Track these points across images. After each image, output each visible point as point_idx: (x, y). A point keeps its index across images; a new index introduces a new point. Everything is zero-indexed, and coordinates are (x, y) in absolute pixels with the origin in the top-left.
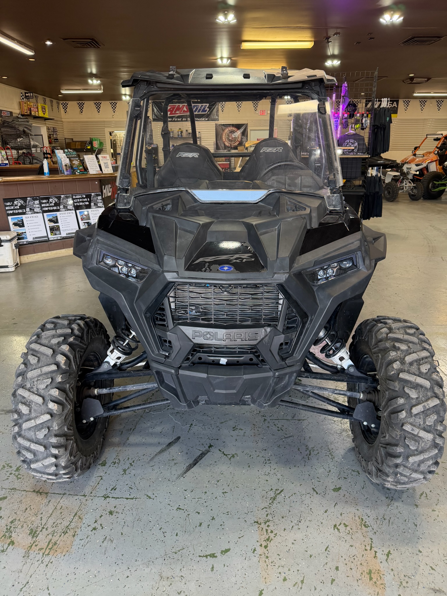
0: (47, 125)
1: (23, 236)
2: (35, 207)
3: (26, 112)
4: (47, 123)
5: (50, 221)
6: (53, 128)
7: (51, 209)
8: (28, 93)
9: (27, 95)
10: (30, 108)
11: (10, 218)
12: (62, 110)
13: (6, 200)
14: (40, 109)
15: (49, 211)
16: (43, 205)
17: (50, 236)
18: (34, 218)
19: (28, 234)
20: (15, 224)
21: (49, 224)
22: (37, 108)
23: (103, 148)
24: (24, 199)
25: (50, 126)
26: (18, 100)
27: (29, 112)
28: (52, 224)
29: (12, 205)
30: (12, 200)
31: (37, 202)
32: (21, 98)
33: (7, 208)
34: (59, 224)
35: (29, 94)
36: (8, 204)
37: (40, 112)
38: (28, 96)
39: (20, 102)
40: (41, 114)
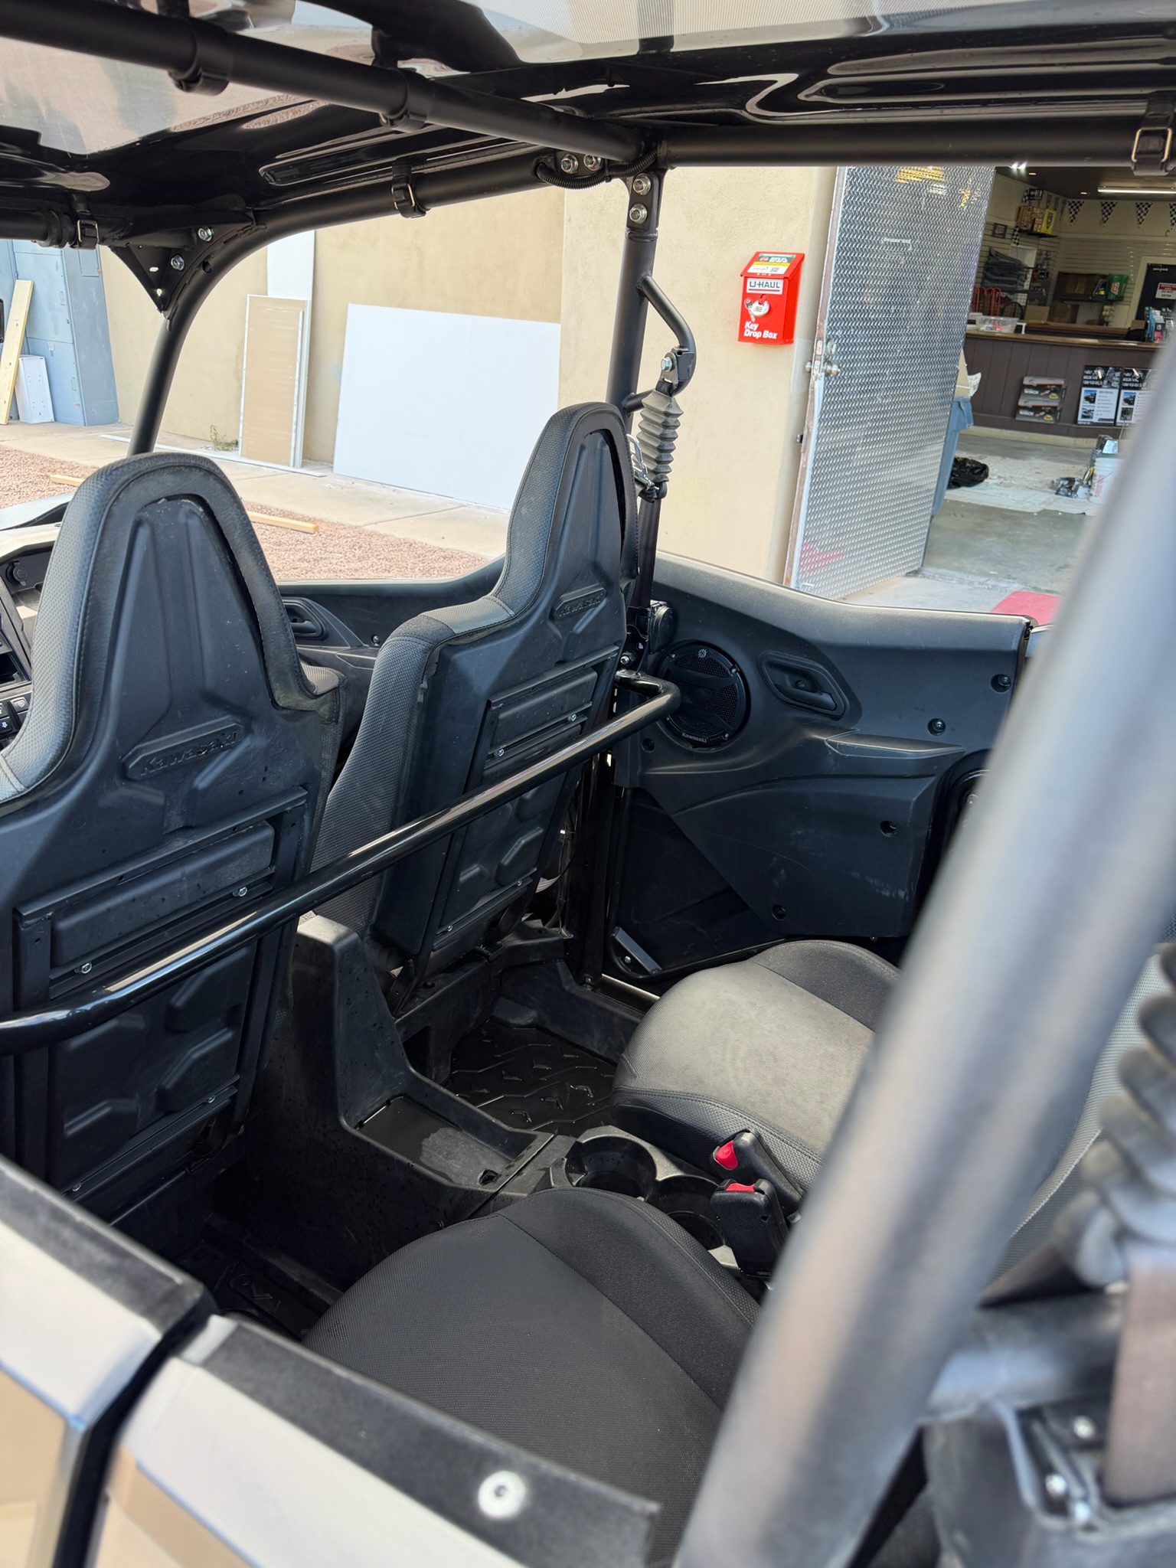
0: (1040, 247)
1: (1090, 414)
2: (1114, 381)
3: (1025, 226)
4: (1041, 242)
5: (1126, 401)
6: (1047, 251)
7: (1132, 385)
8: (1034, 190)
9: (1032, 193)
10: (1034, 220)
11: (1084, 389)
12: (1067, 216)
13: (1087, 367)
14: (1045, 218)
15: (1129, 388)
16: (1124, 380)
17: (1118, 420)
18: (1108, 395)
19: (1095, 413)
20: (1087, 398)
21: (1122, 405)
22: (1043, 218)
23: (1125, 295)
24: (1106, 369)
25: (1043, 248)
26: (1017, 204)
27: (1030, 225)
28: (1127, 406)
29: (1091, 375)
30: (1093, 368)
31: (1118, 374)
32: (1024, 200)
33: (1085, 377)
34: (1134, 407)
35: (1036, 193)
36: (1088, 372)
37: (1043, 225)
38: (1034, 196)
39: (1020, 209)
40: (1043, 228)
